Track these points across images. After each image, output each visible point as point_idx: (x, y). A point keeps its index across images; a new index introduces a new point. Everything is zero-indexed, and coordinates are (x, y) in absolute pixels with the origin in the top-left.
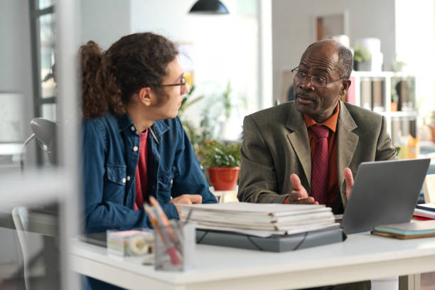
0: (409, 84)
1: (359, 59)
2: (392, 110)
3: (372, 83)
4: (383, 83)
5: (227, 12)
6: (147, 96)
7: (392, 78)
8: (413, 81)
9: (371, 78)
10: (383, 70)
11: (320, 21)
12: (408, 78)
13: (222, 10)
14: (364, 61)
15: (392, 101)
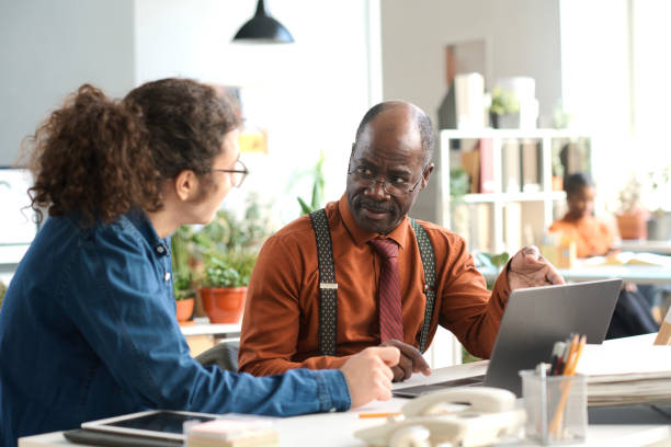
0: (582, 149)
1: (500, 111)
2: (553, 189)
3: (521, 148)
4: (539, 147)
5: (292, 40)
6: (187, 184)
7: (553, 140)
8: (588, 145)
9: (520, 139)
10: (538, 126)
11: (450, 51)
12: (580, 138)
13: (282, 36)
14: (506, 113)
15: (554, 175)
